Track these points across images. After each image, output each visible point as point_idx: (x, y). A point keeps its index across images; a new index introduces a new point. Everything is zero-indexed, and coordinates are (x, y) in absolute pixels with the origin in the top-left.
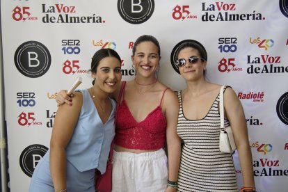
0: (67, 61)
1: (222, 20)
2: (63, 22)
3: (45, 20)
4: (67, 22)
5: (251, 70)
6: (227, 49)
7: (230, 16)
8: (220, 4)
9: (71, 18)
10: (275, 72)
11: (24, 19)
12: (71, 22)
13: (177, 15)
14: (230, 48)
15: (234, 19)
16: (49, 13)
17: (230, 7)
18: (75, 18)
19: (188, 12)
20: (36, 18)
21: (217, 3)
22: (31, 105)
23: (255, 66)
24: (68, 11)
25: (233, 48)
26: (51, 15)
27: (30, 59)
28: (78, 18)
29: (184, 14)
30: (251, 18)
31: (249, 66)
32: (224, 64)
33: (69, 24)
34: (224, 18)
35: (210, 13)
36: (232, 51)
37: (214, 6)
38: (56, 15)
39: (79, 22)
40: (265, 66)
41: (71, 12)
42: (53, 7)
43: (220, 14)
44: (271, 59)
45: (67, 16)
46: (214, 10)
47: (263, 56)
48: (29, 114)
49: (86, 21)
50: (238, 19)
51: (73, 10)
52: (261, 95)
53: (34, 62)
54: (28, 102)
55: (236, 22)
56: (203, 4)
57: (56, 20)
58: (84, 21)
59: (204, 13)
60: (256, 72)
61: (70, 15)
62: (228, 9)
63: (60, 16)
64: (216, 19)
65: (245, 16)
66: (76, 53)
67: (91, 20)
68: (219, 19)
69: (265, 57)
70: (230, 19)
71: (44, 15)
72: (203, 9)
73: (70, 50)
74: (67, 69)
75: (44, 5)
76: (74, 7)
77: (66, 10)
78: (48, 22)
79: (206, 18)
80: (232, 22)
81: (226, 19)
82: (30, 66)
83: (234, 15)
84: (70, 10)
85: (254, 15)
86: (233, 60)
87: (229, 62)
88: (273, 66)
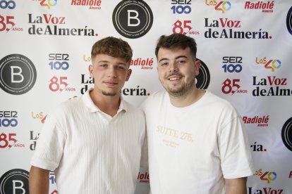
0: (54, 78)
1: (226, 37)
2: (51, 33)
3: (32, 31)
4: (55, 33)
5: (257, 93)
6: (231, 68)
7: (235, 33)
8: (224, 21)
9: (60, 30)
10: (281, 94)
11: (8, 30)
12: (60, 34)
14: (234, 67)
15: (239, 37)
16: (36, 24)
17: (235, 24)
18: (64, 30)
20: (21, 29)
21: (221, 19)
22: (12, 125)
23: (261, 88)
24: (57, 22)
25: (238, 68)
26: (37, 26)
27: (13, 74)
28: (68, 30)
30: (257, 36)
31: (255, 87)
32: (229, 85)
34: (229, 35)
35: (213, 29)
36: (237, 71)
37: (217, 22)
38: (44, 25)
39: (68, 34)
40: (272, 88)
41: (61, 23)
42: (41, 18)
43: (224, 30)
44: (278, 81)
45: (55, 27)
46: (217, 26)
47: (269, 78)
48: (10, 135)
49: (77, 33)
50: (243, 37)
51: (62, 21)
52: (266, 120)
53: (17, 78)
54: (9, 122)
55: (241, 39)
56: (206, 20)
57: (43, 32)
58: (74, 33)
60: (262, 95)
61: (59, 26)
62: (232, 25)
63: (48, 27)
64: (219, 35)
65: (250, 34)
66: (64, 69)
67: (82, 33)
68: (224, 37)
69: (272, 79)
70: (235, 37)
71: (31, 25)
72: (206, 25)
73: (58, 66)
74: (54, 87)
75: (30, 15)
76: (64, 18)
77: (55, 21)
78: (34, 33)
80: (237, 39)
81: (231, 37)
82: (13, 81)
83: (239, 33)
84: (60, 21)
85: (260, 33)
86: (238, 80)
87: (234, 83)
88: (279, 89)
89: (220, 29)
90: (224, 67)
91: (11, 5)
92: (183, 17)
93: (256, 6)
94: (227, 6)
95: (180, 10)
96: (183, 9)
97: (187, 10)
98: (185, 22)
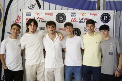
13: (72, 21)
19: (76, 20)
29: (75, 21)
33: (42, 23)
35: (82, 21)
56: (80, 18)
59: (80, 21)
79: (81, 22)
89: (83, 21)
90: (84, 30)
91: (30, 15)
92: (74, 17)
93: (93, 14)
94: (85, 14)
95: (73, 16)
96: (74, 15)
97: (75, 16)
98: (74, 19)
